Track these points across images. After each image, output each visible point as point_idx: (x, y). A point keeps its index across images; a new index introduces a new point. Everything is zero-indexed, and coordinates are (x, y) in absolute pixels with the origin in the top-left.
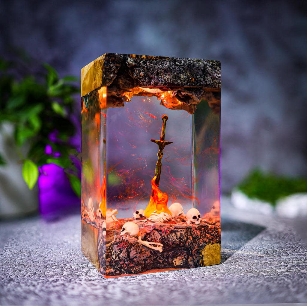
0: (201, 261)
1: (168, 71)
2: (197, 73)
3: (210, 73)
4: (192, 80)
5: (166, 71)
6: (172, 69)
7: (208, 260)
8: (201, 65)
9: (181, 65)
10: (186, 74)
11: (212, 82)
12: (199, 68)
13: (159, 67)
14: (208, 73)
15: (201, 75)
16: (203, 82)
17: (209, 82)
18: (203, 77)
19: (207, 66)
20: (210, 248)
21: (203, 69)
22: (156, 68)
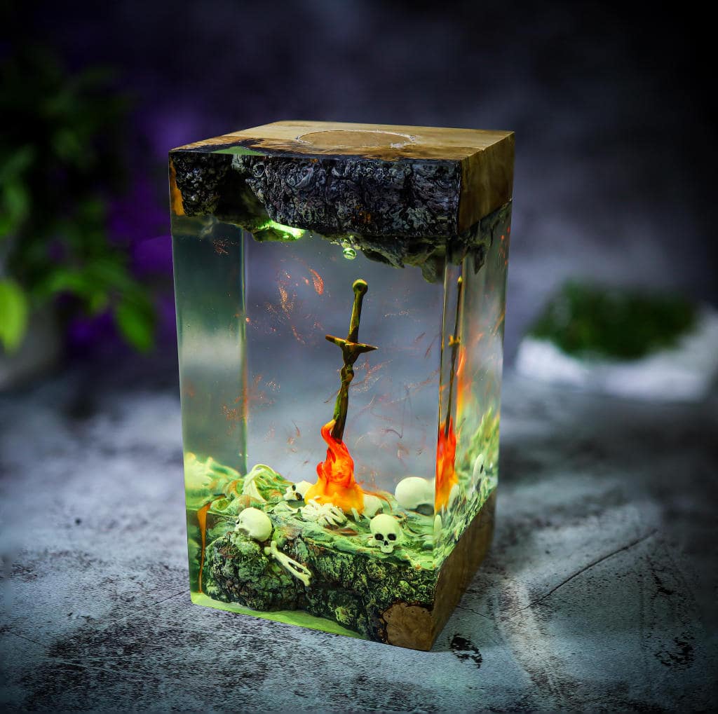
1: (309, 192)
2: (379, 200)
3: (426, 198)
4: (364, 218)
5: (304, 192)
6: (318, 188)
7: (398, 635)
8: (395, 177)
9: (342, 178)
10: (350, 203)
11: (434, 221)
12: (385, 187)
13: (288, 181)
14: (420, 198)
15: (395, 205)
16: (399, 222)
17: (421, 223)
18: (400, 208)
19: (418, 176)
20: (402, 612)
21: (401, 187)
22: (283, 184)
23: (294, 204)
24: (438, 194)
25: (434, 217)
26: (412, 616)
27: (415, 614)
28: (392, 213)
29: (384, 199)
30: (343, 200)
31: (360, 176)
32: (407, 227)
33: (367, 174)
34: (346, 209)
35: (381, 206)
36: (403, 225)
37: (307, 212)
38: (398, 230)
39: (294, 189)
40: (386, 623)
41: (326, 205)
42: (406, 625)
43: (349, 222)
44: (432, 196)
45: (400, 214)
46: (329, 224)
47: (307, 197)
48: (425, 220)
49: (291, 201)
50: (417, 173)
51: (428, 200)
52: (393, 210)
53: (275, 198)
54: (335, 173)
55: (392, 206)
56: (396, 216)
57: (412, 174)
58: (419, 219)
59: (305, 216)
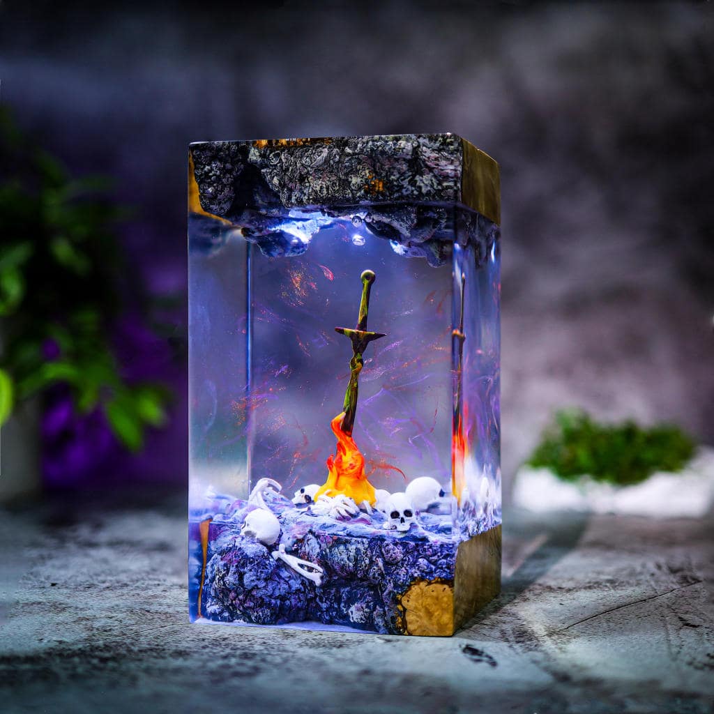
0: (400, 620)
1: (324, 170)
2: (389, 168)
3: (432, 166)
4: (376, 186)
5: (319, 170)
6: (332, 166)
7: (418, 621)
8: (404, 148)
9: (354, 154)
10: (363, 174)
11: (440, 187)
12: (395, 157)
13: (304, 162)
14: (427, 166)
15: (405, 173)
16: (408, 189)
17: (429, 188)
18: (409, 176)
19: (424, 148)
20: (423, 594)
21: (409, 157)
22: (298, 165)
23: (309, 182)
24: (443, 163)
25: (440, 184)
26: (432, 597)
27: (434, 594)
28: (402, 180)
29: (394, 168)
30: (356, 172)
31: (372, 150)
32: (415, 192)
33: (378, 147)
34: (359, 180)
35: (392, 174)
36: (413, 191)
37: (321, 188)
38: (407, 195)
39: (309, 169)
40: (405, 610)
41: (340, 179)
42: (426, 609)
43: (362, 192)
44: (438, 165)
45: (409, 182)
46: (343, 196)
47: (322, 174)
48: (432, 186)
49: (306, 181)
50: (424, 145)
51: (434, 168)
52: (403, 178)
53: (291, 180)
54: (348, 150)
55: (402, 174)
56: (405, 183)
57: (419, 146)
58: (427, 185)
59: (320, 191)
